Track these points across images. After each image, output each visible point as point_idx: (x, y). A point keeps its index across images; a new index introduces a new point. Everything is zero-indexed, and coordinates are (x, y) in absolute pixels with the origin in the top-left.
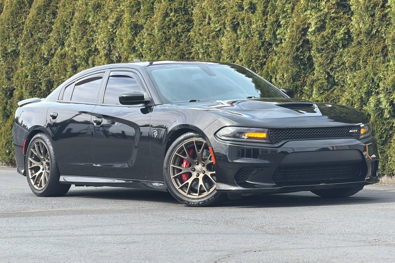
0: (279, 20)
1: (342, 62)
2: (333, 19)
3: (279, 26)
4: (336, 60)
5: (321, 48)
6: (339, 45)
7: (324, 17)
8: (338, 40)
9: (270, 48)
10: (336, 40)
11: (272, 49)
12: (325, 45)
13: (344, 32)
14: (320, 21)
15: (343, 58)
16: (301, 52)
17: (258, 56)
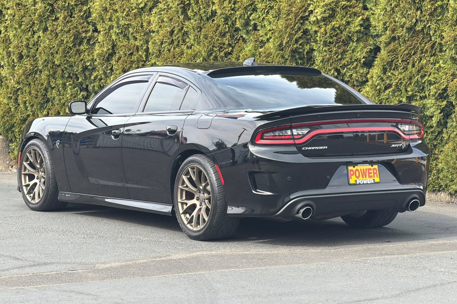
0: (255, 3)
1: (356, 58)
2: (346, 7)
3: (255, 10)
4: (348, 55)
5: (329, 41)
6: (352, 38)
7: (334, 5)
8: (352, 33)
9: (237, 34)
10: (350, 33)
11: (238, 36)
12: (335, 38)
13: (359, 24)
14: (329, 10)
15: (356, 53)
16: (300, 45)
17: (221, 44)
